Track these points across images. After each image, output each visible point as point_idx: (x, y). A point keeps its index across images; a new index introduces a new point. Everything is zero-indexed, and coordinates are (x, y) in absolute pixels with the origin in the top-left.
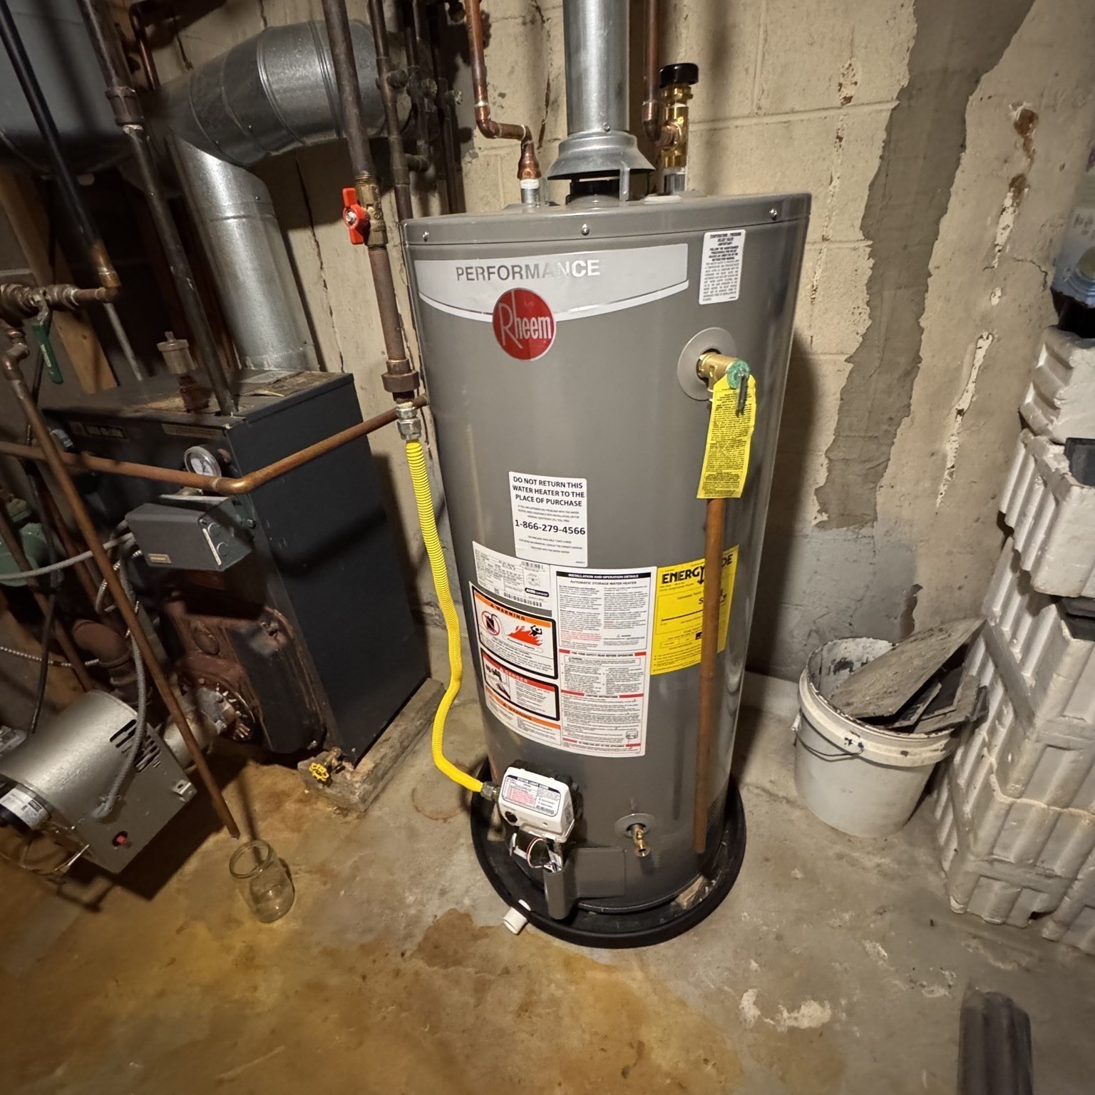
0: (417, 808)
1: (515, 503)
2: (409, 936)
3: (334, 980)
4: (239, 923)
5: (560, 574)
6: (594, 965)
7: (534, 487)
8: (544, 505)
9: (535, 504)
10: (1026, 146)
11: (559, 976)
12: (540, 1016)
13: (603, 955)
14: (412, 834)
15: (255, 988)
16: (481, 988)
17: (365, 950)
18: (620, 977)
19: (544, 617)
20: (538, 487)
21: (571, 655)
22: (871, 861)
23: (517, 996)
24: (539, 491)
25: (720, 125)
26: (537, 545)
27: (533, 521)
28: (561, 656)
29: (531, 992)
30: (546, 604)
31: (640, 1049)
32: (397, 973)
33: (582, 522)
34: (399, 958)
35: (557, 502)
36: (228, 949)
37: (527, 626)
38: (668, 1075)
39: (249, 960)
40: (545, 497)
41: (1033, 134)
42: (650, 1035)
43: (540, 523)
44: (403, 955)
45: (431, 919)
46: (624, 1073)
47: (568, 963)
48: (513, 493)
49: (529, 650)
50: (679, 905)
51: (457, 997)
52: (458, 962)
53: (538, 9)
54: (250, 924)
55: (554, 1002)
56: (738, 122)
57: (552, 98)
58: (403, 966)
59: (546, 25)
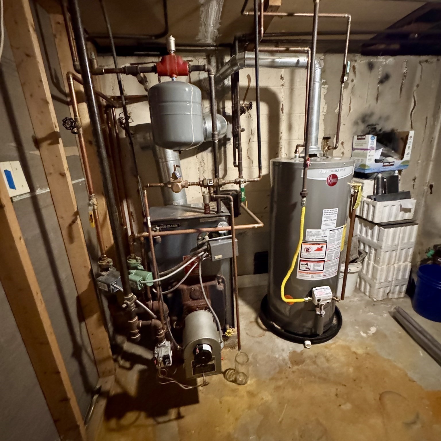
0: (253, 337)
1: (323, 216)
2: (286, 364)
3: (280, 383)
4: (238, 389)
5: (330, 230)
6: (331, 344)
7: (329, 212)
8: (330, 215)
9: (328, 216)
10: (343, 147)
11: (327, 350)
12: (332, 360)
13: (330, 342)
14: (259, 343)
15: (263, 399)
16: (314, 363)
17: (280, 372)
18: (338, 344)
19: (325, 242)
20: (329, 211)
21: (329, 250)
22: (356, 299)
23: (323, 359)
24: (329, 213)
25: (291, 141)
26: (326, 225)
27: (327, 220)
28: (327, 251)
29: (325, 357)
30: (326, 239)
31: (355, 353)
32: (293, 372)
33: (336, 218)
34: (290, 369)
35: (333, 214)
36: (243, 396)
37: (320, 246)
38: (364, 354)
39: (251, 394)
40: (330, 213)
41: (344, 145)
42: (354, 349)
43: (328, 220)
44: (290, 368)
45: (287, 357)
46: (357, 358)
47: (326, 347)
48: (323, 214)
49: (319, 253)
50: (334, 324)
51: (312, 368)
52: (304, 361)
53: (250, 115)
54: (240, 387)
55: (331, 356)
56: (294, 140)
57: (252, 133)
58: (293, 370)
59: (252, 118)
